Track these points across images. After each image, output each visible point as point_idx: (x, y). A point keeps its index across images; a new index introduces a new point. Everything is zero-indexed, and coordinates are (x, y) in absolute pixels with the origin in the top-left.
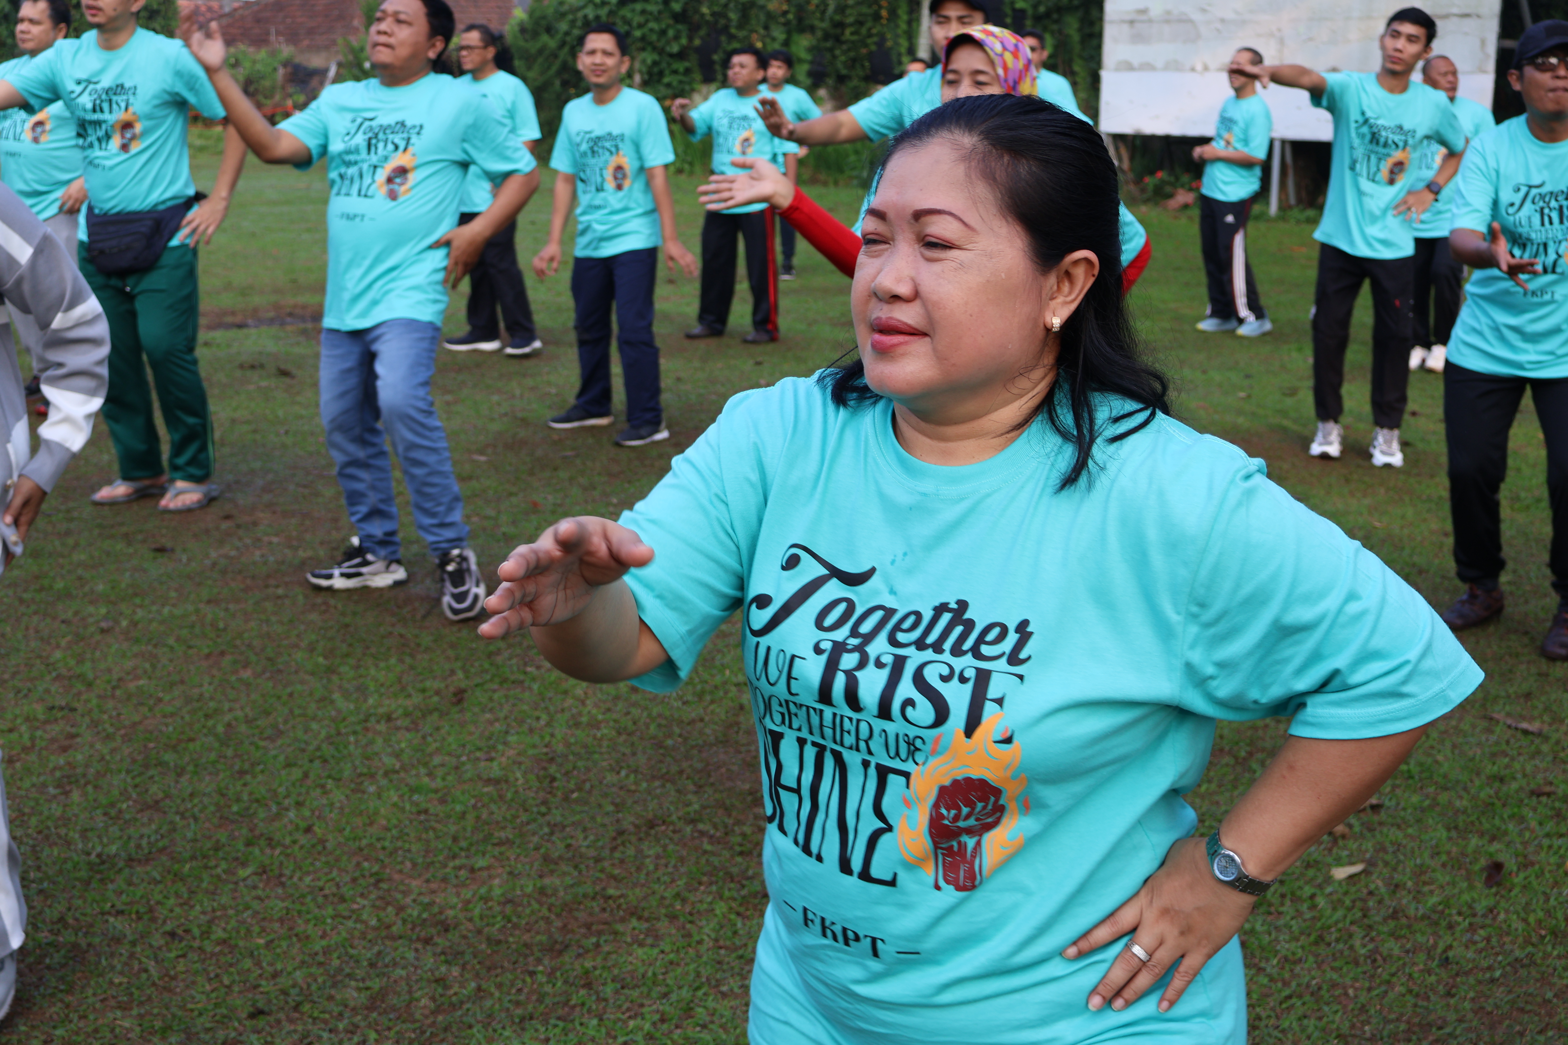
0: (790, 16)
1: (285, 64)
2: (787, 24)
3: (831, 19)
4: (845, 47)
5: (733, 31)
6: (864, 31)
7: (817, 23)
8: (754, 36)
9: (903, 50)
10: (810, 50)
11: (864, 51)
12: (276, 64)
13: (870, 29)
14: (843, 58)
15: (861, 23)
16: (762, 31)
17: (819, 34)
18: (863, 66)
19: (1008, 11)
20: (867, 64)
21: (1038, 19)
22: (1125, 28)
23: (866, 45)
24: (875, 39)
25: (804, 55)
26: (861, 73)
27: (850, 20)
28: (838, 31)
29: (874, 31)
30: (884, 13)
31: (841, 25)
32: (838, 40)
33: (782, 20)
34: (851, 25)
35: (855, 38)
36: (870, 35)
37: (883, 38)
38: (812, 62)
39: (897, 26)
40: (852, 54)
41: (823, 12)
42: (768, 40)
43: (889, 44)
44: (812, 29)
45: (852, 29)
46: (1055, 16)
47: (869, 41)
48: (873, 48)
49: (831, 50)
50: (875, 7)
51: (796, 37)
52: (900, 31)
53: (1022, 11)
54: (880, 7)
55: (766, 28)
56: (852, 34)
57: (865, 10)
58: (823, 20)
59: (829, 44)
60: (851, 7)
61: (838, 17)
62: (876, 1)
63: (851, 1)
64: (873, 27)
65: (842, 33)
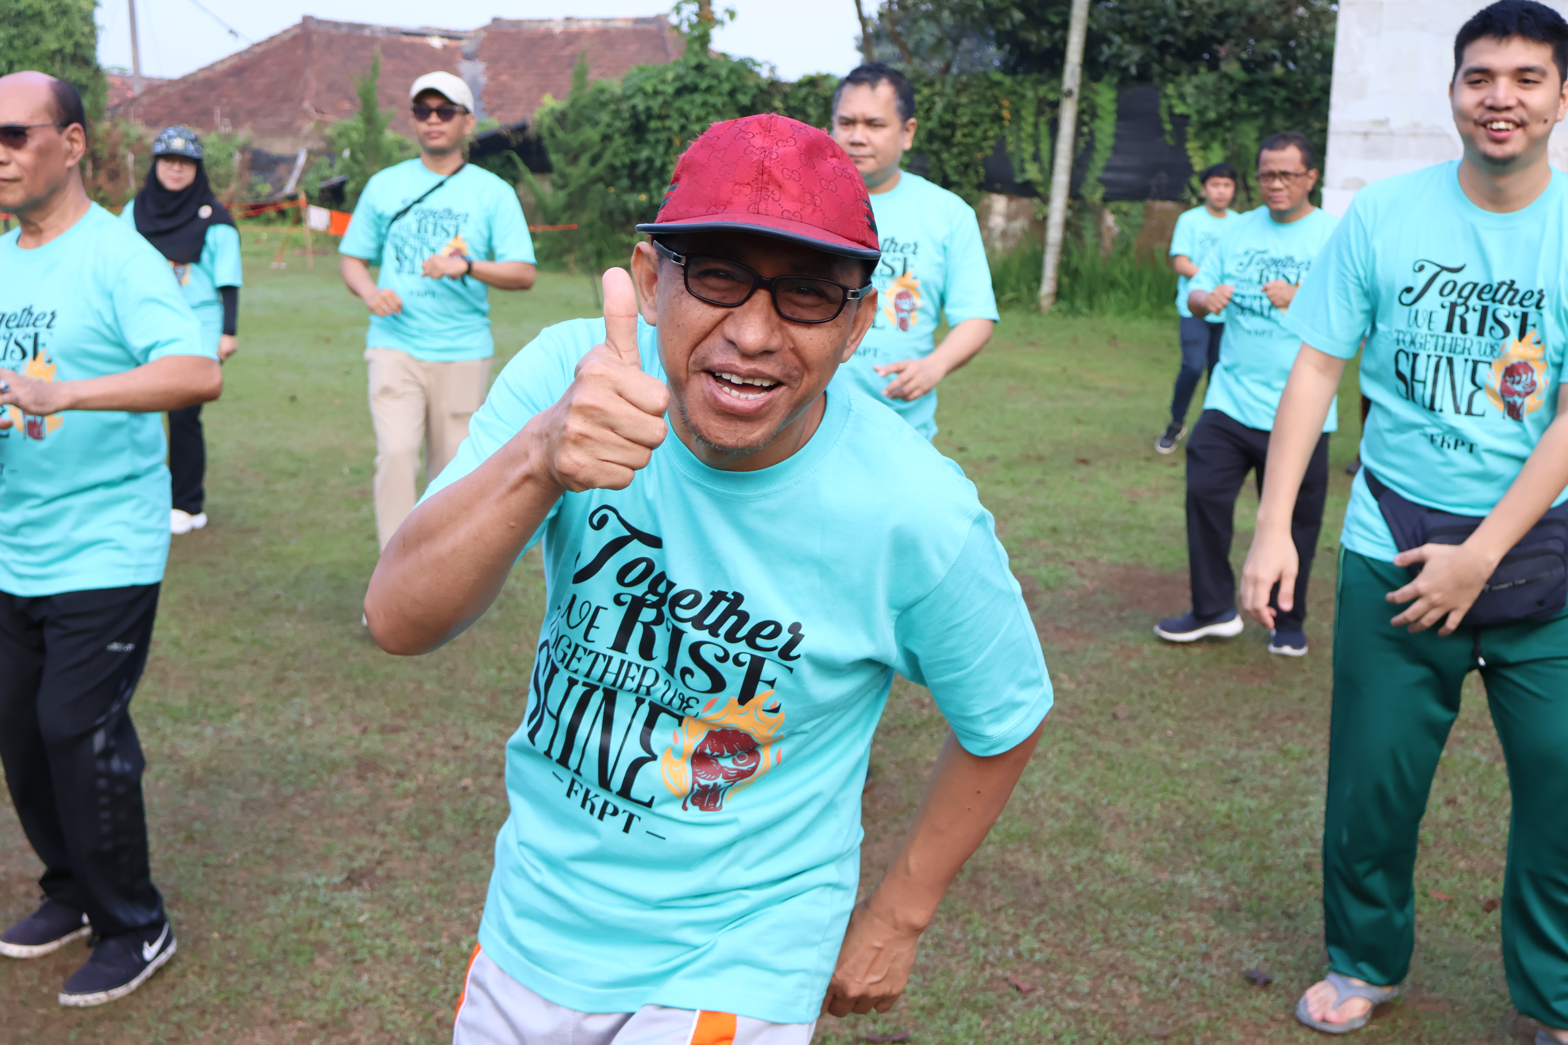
1: (243, 149)
3: (940, 119)
4: (955, 150)
6: (979, 133)
9: (1027, 156)
11: (979, 156)
12: (231, 149)
13: (986, 131)
14: (954, 163)
15: (976, 125)
18: (977, 172)
19: (1165, 116)
20: (982, 170)
22: (1357, 140)
23: (981, 149)
24: (992, 143)
26: (975, 180)
27: (965, 119)
28: (948, 132)
29: (991, 134)
30: (1006, 114)
31: (952, 126)
32: (947, 142)
34: (964, 126)
35: (967, 140)
36: (985, 138)
37: (1001, 141)
39: (1020, 129)
40: (965, 159)
41: (929, 110)
43: (1011, 148)
45: (966, 131)
46: (1228, 124)
47: (985, 144)
48: (989, 152)
49: (937, 153)
50: (995, 107)
52: (1023, 135)
53: (1185, 118)
54: (1001, 107)
56: (965, 136)
57: (982, 109)
58: (928, 119)
59: (936, 146)
60: (965, 106)
61: (948, 117)
62: (996, 100)
63: (964, 100)
64: (991, 129)
65: (953, 135)
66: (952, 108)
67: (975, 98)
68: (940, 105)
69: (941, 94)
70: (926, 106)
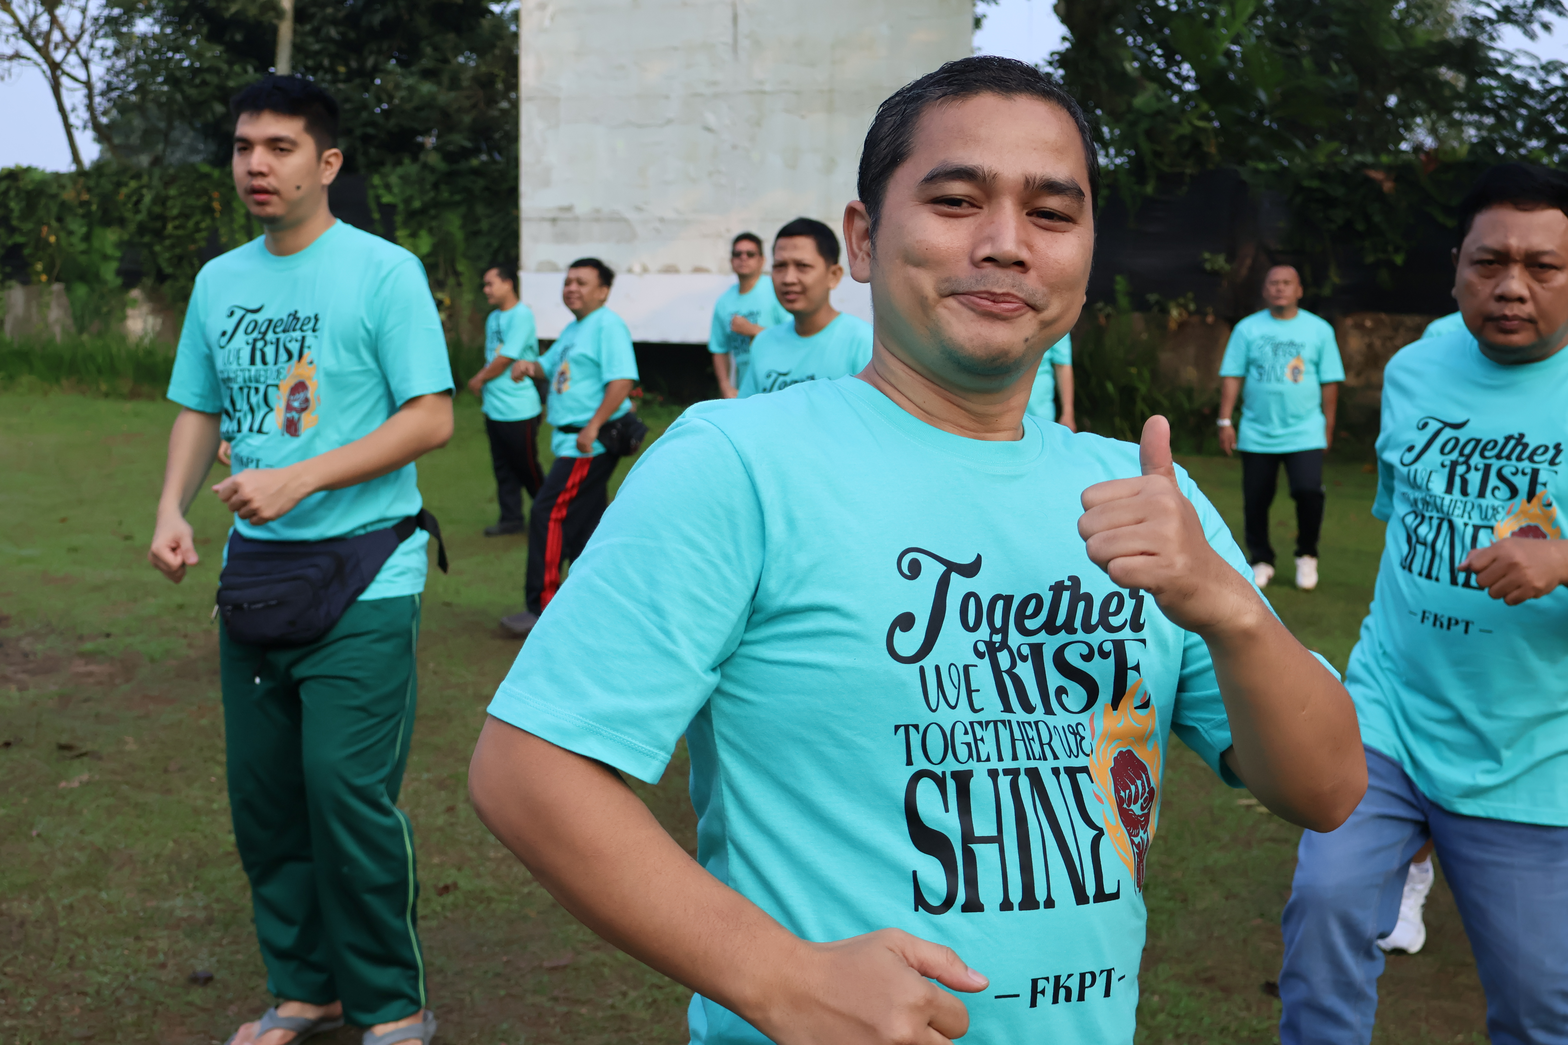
0: (94, 207)
2: (87, 215)
3: (148, 212)
4: (168, 242)
5: (15, 223)
6: (191, 224)
7: (128, 215)
8: (45, 230)
10: (119, 245)
11: (192, 248)
13: (197, 223)
14: (167, 255)
15: (187, 217)
16: (54, 224)
17: (132, 227)
18: (191, 264)
19: (373, 205)
21: (411, 214)
22: (547, 226)
23: (194, 241)
24: (204, 234)
25: (110, 251)
27: (175, 212)
28: (158, 224)
29: (203, 225)
30: (216, 205)
31: (163, 219)
32: (159, 234)
33: (80, 211)
34: (175, 218)
35: (180, 232)
36: (198, 230)
38: (121, 260)
39: (232, 220)
40: (178, 251)
41: (137, 203)
42: (63, 235)
43: (224, 239)
44: (122, 222)
45: (177, 223)
46: (433, 212)
47: (198, 236)
48: (203, 244)
49: (149, 246)
50: (205, 199)
51: (98, 231)
52: (235, 226)
53: (392, 207)
54: (211, 199)
55: (60, 219)
56: (176, 228)
57: (192, 201)
58: (137, 212)
59: (147, 239)
60: (173, 198)
61: (157, 209)
62: (205, 192)
63: (172, 192)
64: (203, 220)
65: (164, 227)
66: (161, 200)
67: (184, 189)
68: (148, 198)
69: (149, 186)
70: (134, 199)
